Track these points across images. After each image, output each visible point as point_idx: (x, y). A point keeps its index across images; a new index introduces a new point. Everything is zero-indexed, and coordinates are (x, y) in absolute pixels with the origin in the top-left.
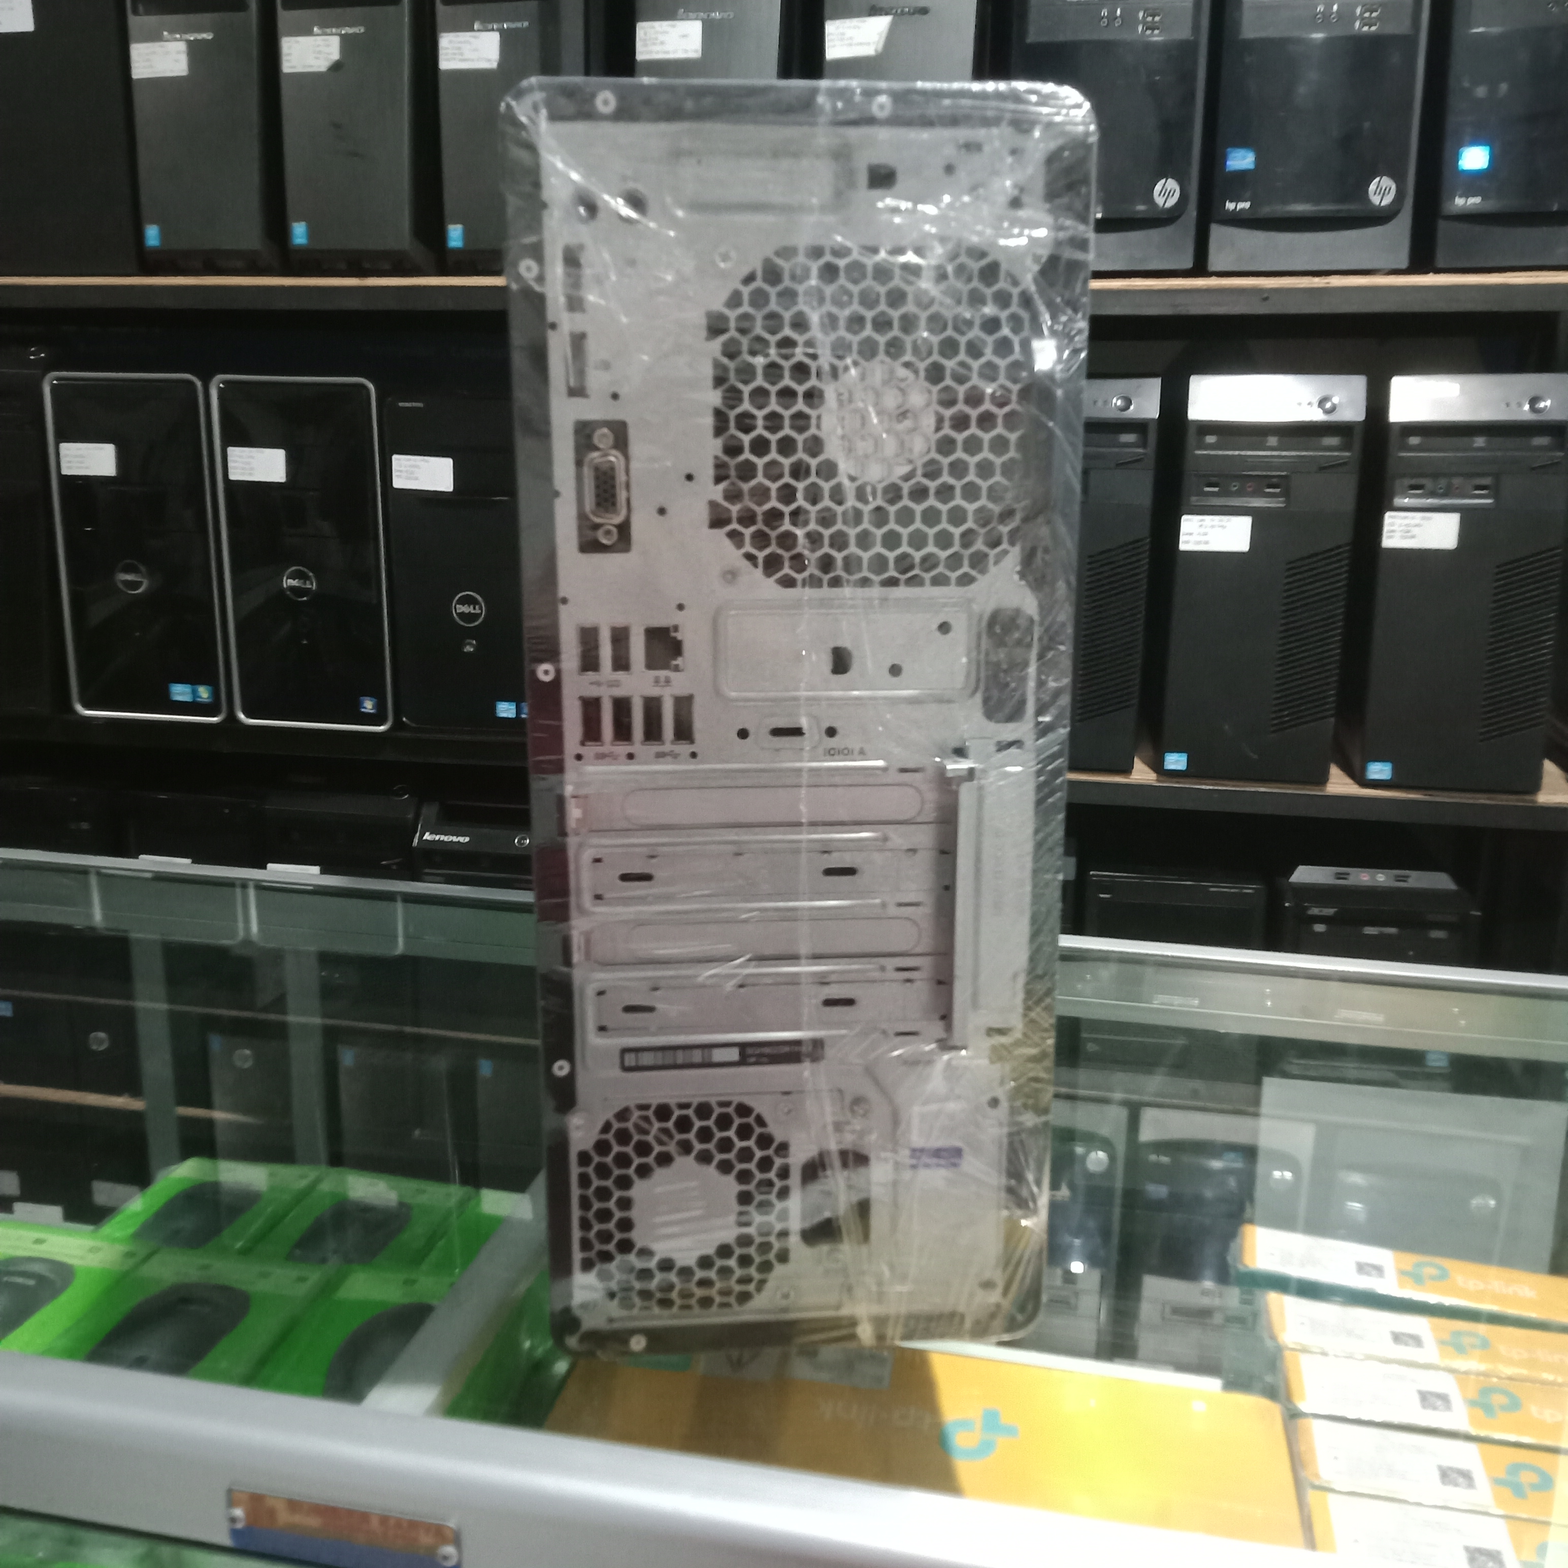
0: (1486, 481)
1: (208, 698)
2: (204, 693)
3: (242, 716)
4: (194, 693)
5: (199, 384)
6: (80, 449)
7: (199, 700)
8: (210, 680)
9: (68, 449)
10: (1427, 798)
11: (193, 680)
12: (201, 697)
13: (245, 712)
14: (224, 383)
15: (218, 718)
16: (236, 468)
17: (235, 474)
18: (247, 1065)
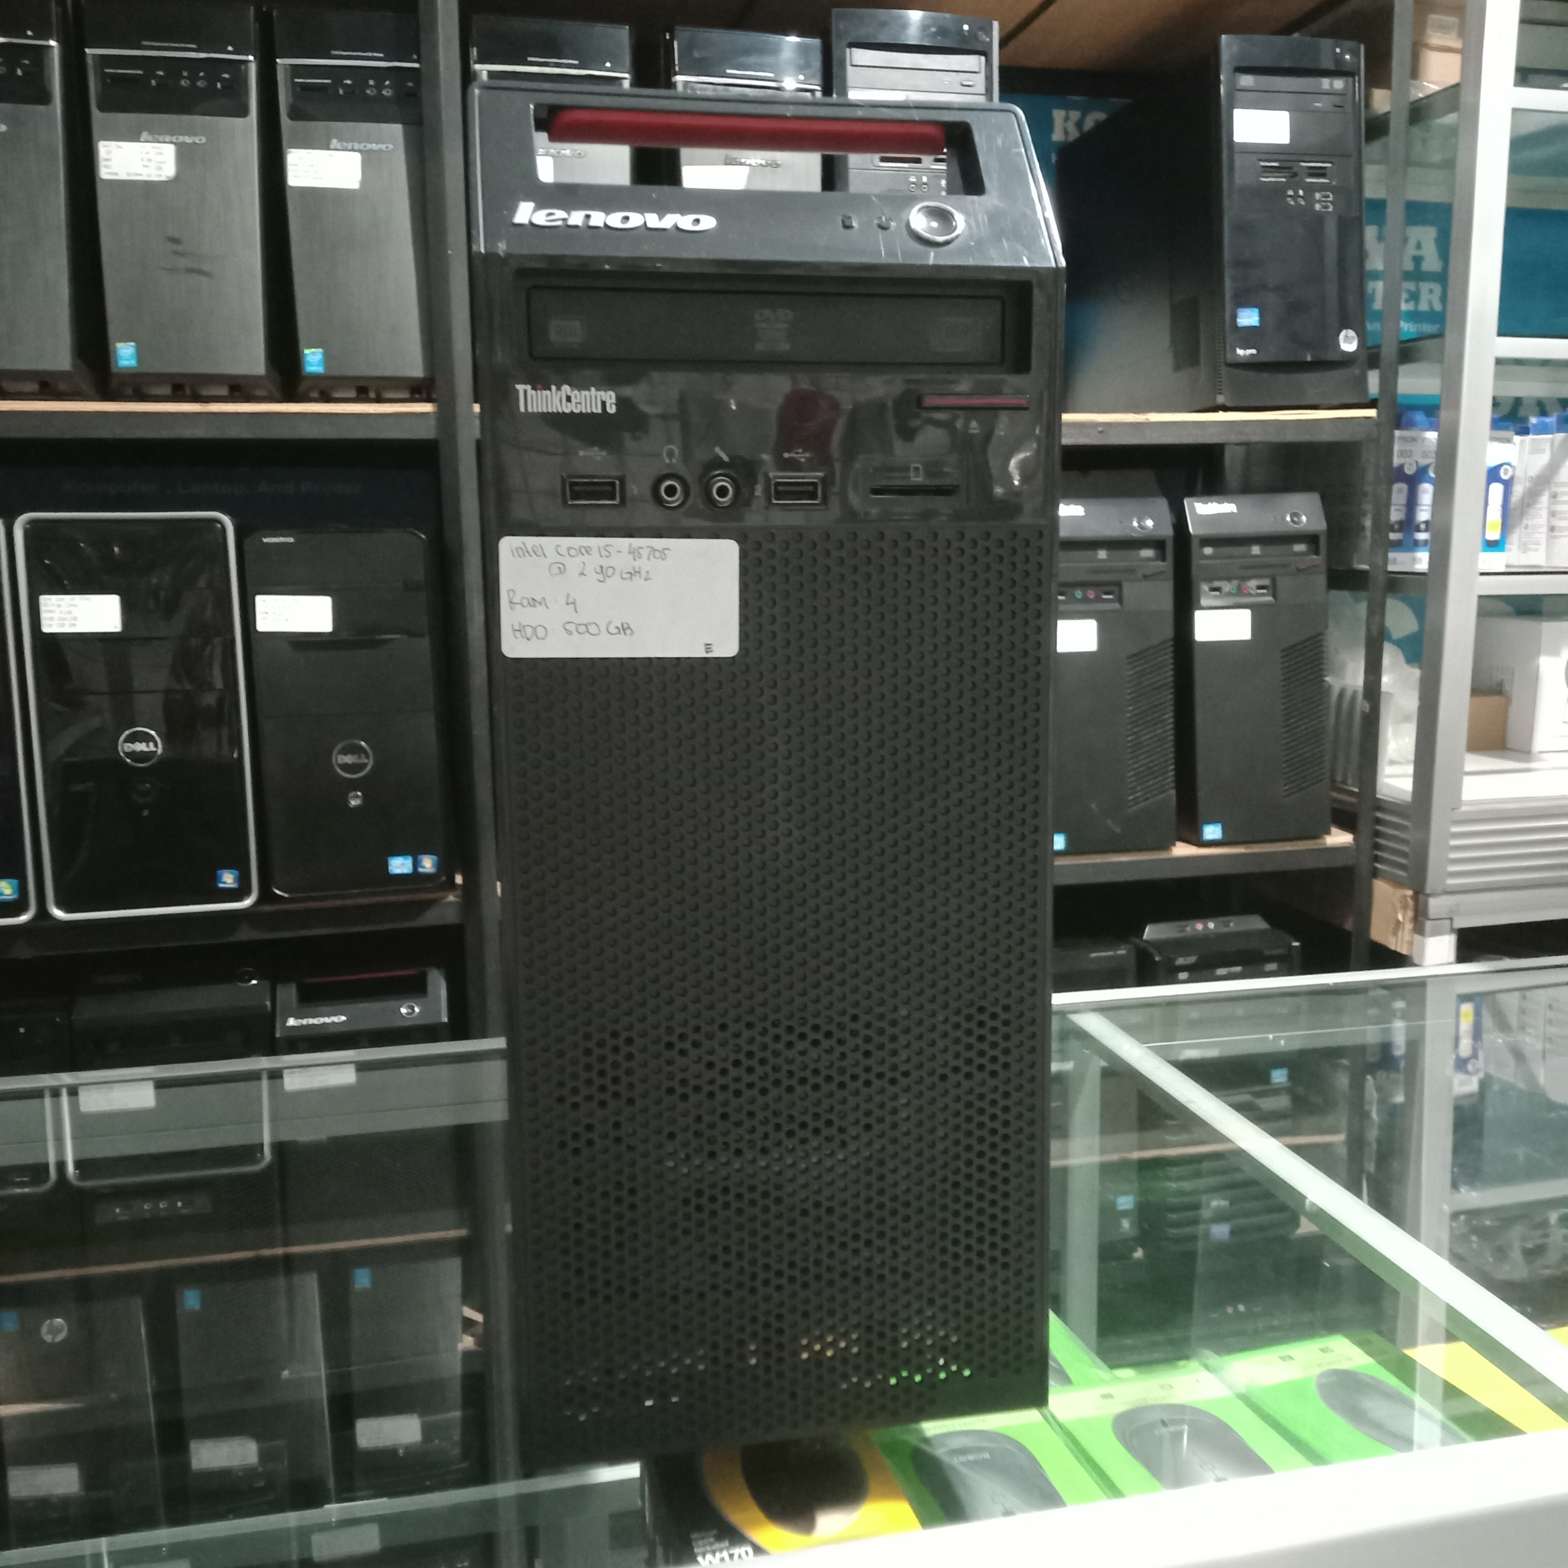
0: (1266, 582)
3: (58, 913)
10: (1249, 851)
13: (60, 905)
14: (33, 522)
15: (24, 918)
16: (51, 619)
17: (50, 625)
18: (60, 1338)
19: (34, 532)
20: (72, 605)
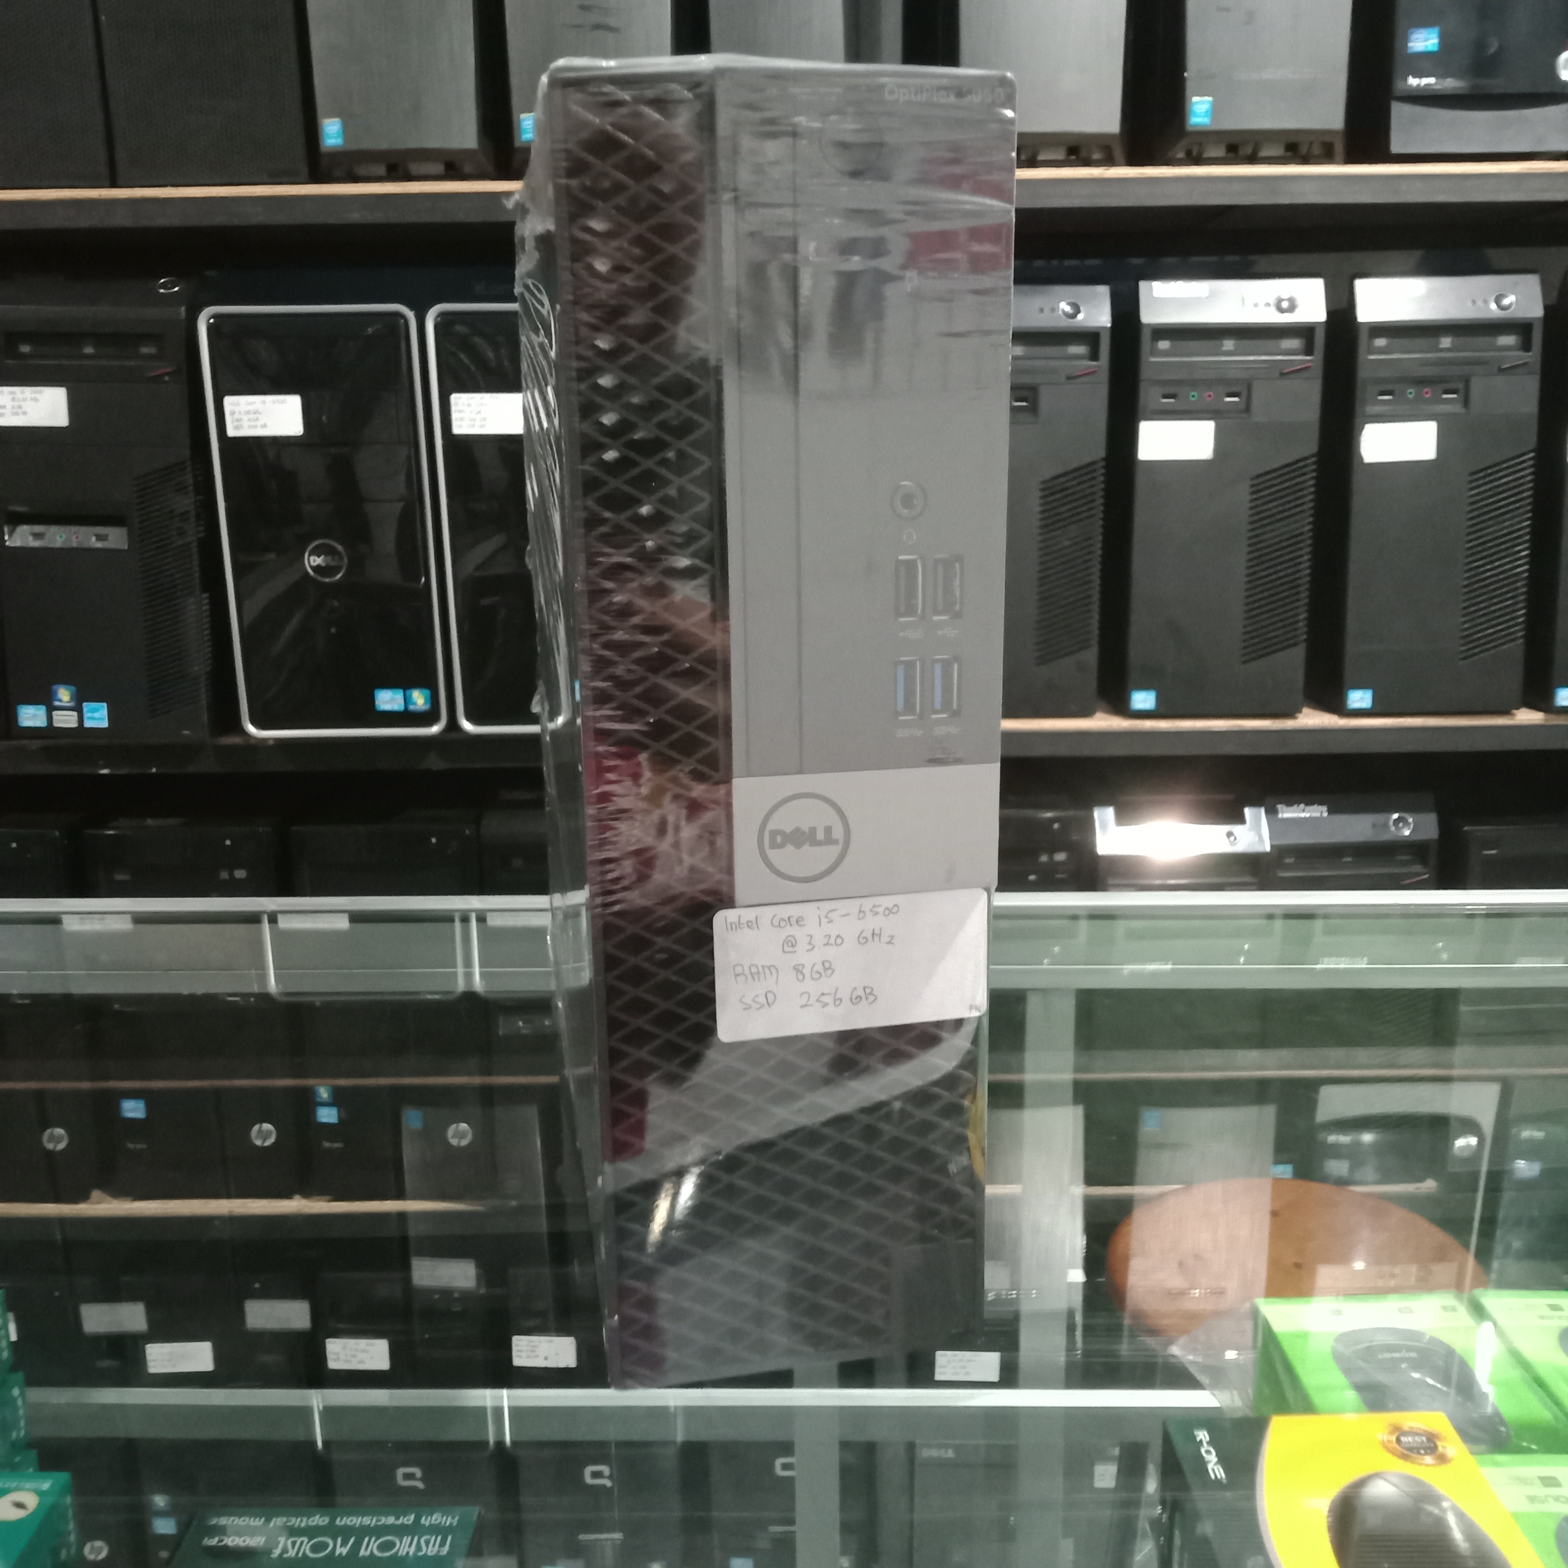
1: (425, 703)
2: (419, 699)
3: (467, 726)
4: (406, 700)
5: (410, 315)
6: (254, 403)
7: (411, 708)
8: (428, 683)
9: (238, 404)
11: (405, 684)
12: (415, 704)
13: (469, 718)
14: (443, 314)
15: (435, 729)
16: (462, 419)
17: (461, 427)
18: (464, 1143)
19: (445, 324)
20: (482, 405)
